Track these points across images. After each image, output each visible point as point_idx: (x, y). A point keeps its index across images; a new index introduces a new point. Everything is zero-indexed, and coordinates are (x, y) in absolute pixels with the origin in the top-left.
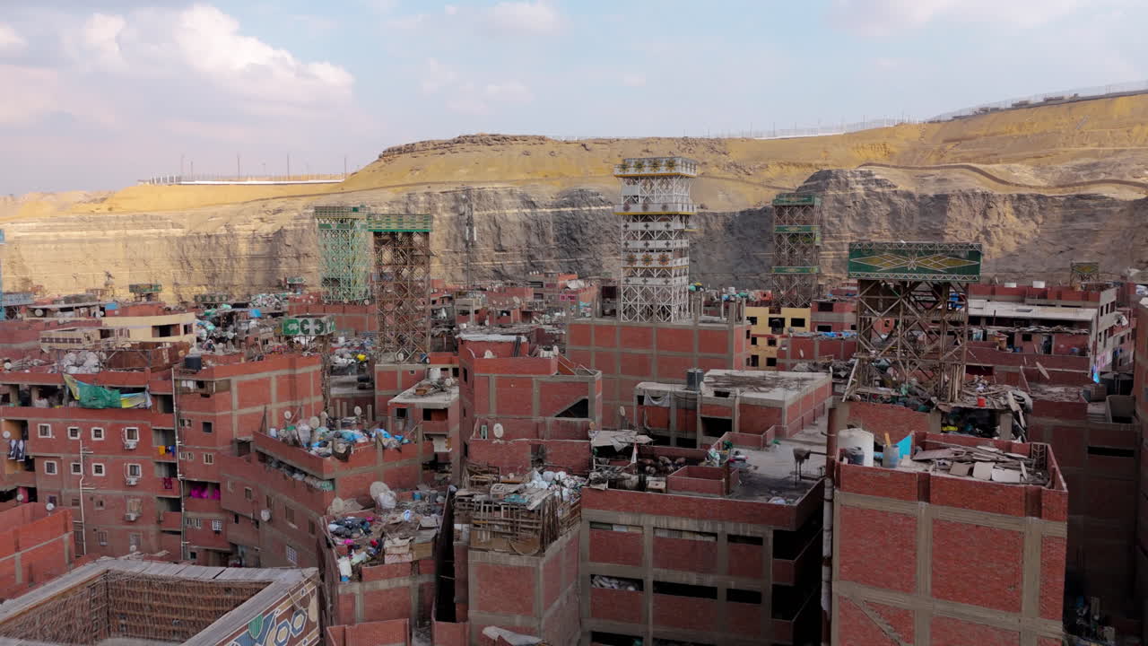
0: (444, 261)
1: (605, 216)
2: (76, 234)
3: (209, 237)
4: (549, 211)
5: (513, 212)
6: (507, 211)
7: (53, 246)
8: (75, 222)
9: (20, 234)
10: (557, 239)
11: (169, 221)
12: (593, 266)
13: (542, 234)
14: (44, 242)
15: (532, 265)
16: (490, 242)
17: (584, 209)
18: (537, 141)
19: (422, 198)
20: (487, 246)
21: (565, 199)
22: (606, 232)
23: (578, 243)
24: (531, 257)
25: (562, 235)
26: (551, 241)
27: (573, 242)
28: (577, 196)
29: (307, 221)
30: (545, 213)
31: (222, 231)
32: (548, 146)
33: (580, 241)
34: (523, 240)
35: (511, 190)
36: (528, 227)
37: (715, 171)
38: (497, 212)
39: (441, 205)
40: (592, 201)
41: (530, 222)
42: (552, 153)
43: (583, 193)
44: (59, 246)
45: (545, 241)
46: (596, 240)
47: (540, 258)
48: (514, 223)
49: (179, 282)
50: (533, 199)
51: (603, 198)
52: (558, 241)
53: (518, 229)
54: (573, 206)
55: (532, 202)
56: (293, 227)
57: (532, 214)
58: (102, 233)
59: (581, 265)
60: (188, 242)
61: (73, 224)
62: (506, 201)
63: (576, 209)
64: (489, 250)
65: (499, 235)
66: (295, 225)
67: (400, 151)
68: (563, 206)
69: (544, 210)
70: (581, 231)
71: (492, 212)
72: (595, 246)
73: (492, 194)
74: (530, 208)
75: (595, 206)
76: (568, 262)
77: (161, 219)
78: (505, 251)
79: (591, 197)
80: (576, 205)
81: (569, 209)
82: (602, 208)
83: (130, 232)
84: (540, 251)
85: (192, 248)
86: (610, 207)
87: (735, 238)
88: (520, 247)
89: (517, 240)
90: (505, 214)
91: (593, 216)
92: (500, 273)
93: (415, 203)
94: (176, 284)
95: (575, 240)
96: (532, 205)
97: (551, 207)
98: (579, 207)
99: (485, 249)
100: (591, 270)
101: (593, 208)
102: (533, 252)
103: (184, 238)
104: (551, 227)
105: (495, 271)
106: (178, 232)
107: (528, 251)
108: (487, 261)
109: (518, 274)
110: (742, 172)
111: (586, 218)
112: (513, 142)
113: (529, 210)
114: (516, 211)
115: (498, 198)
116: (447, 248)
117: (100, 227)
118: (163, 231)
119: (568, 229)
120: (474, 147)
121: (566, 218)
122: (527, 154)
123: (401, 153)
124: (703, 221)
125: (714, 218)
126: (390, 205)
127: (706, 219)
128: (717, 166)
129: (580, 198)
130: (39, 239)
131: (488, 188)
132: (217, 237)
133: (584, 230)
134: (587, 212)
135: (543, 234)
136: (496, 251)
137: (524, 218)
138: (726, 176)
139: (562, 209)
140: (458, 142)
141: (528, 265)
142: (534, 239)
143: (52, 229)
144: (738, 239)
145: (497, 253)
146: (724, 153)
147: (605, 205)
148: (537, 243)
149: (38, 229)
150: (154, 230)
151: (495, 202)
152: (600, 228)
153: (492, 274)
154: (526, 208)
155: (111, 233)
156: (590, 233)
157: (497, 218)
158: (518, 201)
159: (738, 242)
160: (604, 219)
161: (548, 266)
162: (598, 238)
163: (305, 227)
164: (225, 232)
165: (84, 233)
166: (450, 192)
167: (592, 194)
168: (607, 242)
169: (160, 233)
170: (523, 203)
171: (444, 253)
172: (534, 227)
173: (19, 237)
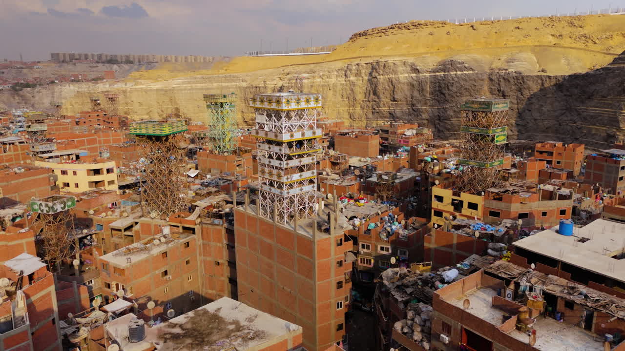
0: (363, 106)
1: (467, 78)
2: (200, 85)
3: (256, 87)
4: (428, 75)
5: (404, 76)
6: (400, 76)
7: (189, 91)
8: (199, 79)
9: (174, 86)
10: (432, 93)
11: (241, 78)
12: (455, 111)
13: (421, 90)
14: (185, 90)
15: (413, 110)
16: (388, 96)
17: (452, 73)
18: (440, 25)
19: (354, 67)
20: (387, 98)
21: (440, 67)
22: (466, 89)
23: (445, 96)
24: (413, 105)
25: (435, 91)
26: (428, 95)
27: (442, 96)
28: (449, 64)
29: (294, 81)
30: (424, 76)
31: (262, 84)
32: (447, 28)
33: (447, 95)
34: (408, 93)
35: (405, 62)
36: (413, 86)
37: (566, 42)
38: (394, 76)
39: (364, 71)
40: (458, 68)
41: (415, 83)
42: (448, 33)
43: (452, 63)
44: (191, 91)
45: (423, 95)
46: (458, 94)
47: (419, 106)
48: (404, 84)
49: (243, 111)
50: (418, 68)
51: (467, 65)
52: (432, 94)
53: (406, 87)
54: (445, 72)
55: (417, 69)
56: (287, 85)
57: (416, 77)
58: (211, 85)
59: (446, 111)
60: (248, 90)
61: (199, 80)
62: (401, 69)
63: (446, 73)
64: (388, 100)
65: (393, 91)
66: (288, 83)
67: (360, 35)
68: (438, 72)
69: (425, 74)
70: (448, 88)
71: (391, 76)
72: (458, 98)
73: (392, 64)
74: (416, 73)
75: (460, 71)
76: (438, 109)
77: (237, 77)
78: (397, 101)
79: (458, 65)
80: (446, 70)
81: (442, 74)
82: (464, 72)
83: (224, 84)
84: (420, 101)
85: (249, 93)
86: (471, 72)
87: (562, 94)
88: (406, 98)
89: (405, 95)
90: (398, 77)
91: (458, 78)
92: (393, 115)
93: (350, 70)
94: (242, 112)
95: (444, 94)
96: (417, 71)
97: (430, 72)
98: (448, 72)
99: (385, 99)
100: (452, 114)
101: (459, 73)
102: (415, 102)
103: (246, 88)
104: (428, 86)
105: (390, 113)
106: (244, 84)
107: (411, 101)
108: (386, 107)
109: (404, 116)
110: (590, 41)
111: (453, 79)
112: (424, 27)
113: (415, 75)
114: (406, 75)
115: (395, 67)
116: (365, 98)
117: (210, 82)
118: (238, 84)
119: (440, 87)
120: (400, 31)
121: (438, 80)
122: (431, 34)
123: (360, 36)
124: (539, 81)
125: (547, 80)
126: (337, 71)
127: (542, 80)
128: (570, 37)
129: (450, 66)
130: (183, 88)
131: (390, 60)
132: (259, 87)
133: (450, 88)
134: (454, 76)
135: (423, 90)
136: (391, 101)
137: (410, 79)
138: (574, 45)
139: (438, 74)
140: (391, 28)
141: (411, 110)
142: (416, 94)
143: (189, 83)
144: (565, 95)
145: (392, 102)
146: (581, 27)
147: (467, 71)
148: (418, 96)
149: (183, 83)
150: (233, 83)
151: (393, 70)
152: (462, 86)
153: (388, 115)
154: (413, 73)
155: (215, 84)
156: (454, 89)
157: (394, 80)
158: (409, 68)
159: (564, 98)
160: (466, 80)
161: (424, 111)
162: (460, 93)
163: (293, 85)
164: (263, 85)
165: (203, 85)
166: (370, 63)
167: (459, 63)
168: (466, 96)
169: (236, 85)
170: (412, 70)
171: (363, 101)
172: (417, 86)
173: (174, 87)
